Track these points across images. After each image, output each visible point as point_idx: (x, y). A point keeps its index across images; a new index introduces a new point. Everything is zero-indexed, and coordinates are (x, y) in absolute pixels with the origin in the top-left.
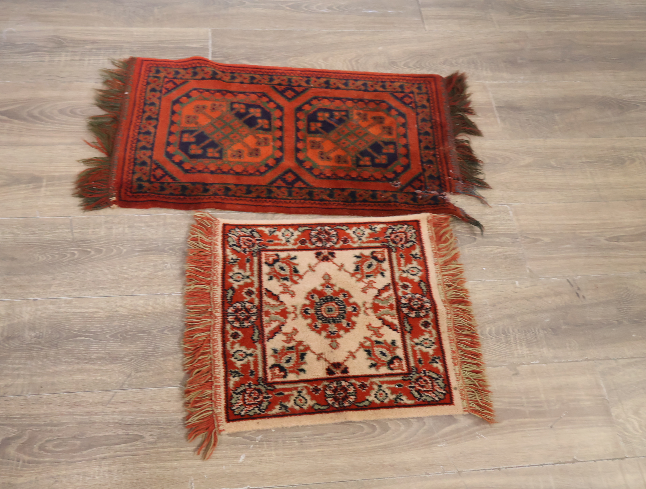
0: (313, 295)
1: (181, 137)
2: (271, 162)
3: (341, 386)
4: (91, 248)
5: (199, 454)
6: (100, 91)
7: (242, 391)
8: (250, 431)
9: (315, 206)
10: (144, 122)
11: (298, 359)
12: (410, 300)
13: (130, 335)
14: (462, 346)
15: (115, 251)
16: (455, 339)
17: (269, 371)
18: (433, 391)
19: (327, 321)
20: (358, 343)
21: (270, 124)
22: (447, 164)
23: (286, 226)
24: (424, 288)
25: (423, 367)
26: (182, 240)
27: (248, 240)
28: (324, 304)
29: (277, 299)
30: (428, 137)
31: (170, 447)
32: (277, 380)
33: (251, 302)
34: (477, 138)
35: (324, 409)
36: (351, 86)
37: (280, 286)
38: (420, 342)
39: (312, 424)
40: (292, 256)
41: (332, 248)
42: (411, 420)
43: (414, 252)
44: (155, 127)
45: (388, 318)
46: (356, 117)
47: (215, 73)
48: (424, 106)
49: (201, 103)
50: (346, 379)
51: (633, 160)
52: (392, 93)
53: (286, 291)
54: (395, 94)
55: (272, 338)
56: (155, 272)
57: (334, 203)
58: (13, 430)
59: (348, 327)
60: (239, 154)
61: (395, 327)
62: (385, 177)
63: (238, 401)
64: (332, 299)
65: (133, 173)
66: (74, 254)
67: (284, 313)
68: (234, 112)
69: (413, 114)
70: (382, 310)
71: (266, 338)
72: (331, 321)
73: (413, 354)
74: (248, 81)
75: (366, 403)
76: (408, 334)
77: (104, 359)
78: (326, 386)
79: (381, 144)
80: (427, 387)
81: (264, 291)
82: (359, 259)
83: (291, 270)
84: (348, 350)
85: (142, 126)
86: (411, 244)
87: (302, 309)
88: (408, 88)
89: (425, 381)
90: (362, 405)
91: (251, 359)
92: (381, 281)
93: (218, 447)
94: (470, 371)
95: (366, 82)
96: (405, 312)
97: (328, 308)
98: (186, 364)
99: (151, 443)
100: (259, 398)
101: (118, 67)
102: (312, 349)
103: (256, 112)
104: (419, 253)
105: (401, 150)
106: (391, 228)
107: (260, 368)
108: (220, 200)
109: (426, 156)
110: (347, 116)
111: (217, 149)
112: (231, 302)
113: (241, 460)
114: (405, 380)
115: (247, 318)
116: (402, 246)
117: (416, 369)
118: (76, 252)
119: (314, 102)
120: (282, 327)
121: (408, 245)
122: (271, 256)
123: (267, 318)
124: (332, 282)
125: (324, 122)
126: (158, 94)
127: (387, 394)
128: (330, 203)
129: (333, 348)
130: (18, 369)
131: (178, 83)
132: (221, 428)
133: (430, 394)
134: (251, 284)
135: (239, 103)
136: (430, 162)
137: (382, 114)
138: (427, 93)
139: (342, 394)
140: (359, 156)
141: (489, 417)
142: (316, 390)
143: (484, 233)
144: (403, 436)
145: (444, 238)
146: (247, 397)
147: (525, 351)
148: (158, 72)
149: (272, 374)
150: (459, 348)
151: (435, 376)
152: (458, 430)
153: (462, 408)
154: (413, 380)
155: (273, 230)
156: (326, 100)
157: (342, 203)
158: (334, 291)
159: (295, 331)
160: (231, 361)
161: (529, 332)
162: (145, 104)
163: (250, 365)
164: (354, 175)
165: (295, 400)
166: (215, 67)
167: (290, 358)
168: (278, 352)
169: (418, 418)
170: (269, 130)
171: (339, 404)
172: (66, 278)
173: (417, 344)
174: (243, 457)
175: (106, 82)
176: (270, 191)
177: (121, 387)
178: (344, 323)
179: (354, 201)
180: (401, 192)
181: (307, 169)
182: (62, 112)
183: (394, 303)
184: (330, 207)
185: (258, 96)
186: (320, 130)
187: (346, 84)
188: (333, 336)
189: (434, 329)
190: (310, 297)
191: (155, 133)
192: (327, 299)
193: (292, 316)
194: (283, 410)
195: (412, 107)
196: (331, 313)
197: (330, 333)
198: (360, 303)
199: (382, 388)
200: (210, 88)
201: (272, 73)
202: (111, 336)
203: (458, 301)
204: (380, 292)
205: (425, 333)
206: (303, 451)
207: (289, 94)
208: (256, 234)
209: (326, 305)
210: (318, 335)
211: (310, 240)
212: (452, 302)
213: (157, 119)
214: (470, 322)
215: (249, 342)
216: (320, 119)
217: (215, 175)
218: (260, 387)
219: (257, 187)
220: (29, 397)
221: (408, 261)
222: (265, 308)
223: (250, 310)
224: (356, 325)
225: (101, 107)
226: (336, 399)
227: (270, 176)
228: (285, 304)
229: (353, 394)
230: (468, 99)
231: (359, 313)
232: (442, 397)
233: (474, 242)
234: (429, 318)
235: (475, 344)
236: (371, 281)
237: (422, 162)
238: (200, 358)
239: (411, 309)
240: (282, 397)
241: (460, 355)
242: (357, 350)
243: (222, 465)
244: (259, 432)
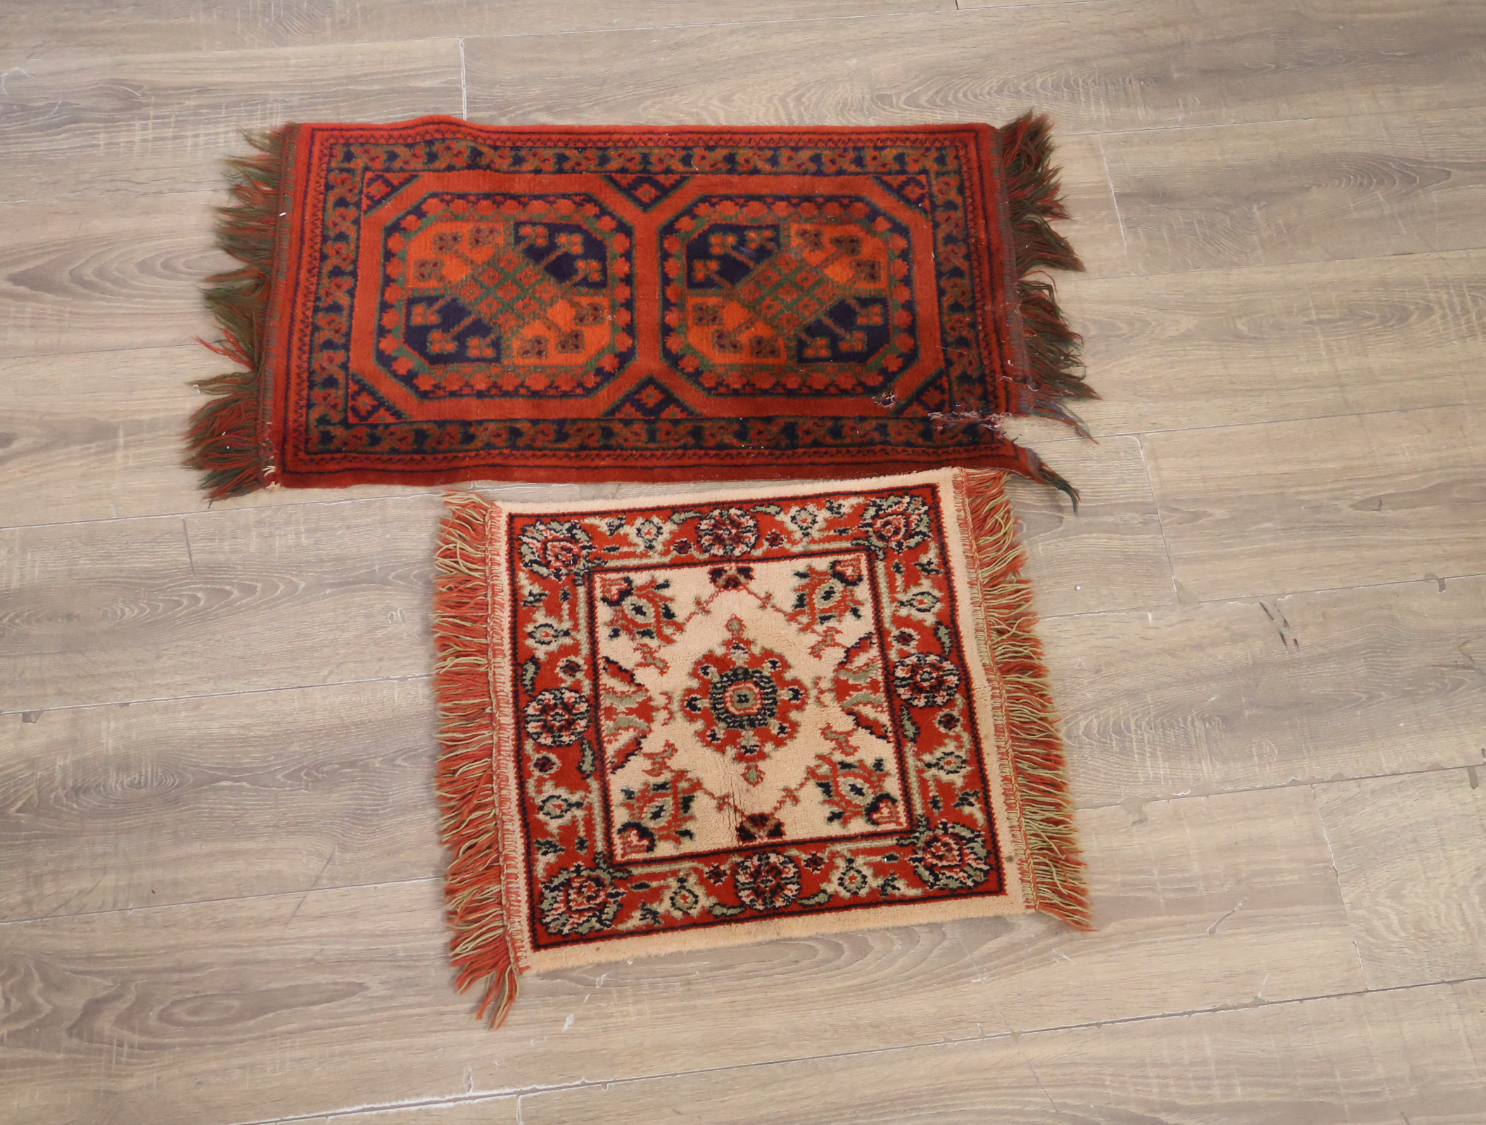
0: (708, 667)
1: (408, 315)
2: (608, 363)
3: (768, 863)
4: (232, 584)
5: (480, 1016)
6: (225, 211)
7: (562, 884)
8: (581, 967)
9: (706, 461)
10: (325, 281)
11: (677, 809)
12: (914, 669)
13: (327, 772)
14: (1024, 765)
15: (282, 587)
16: (1010, 750)
17: (617, 839)
18: (962, 865)
19: (736, 724)
20: (804, 768)
21: (604, 271)
22: (1000, 345)
23: (647, 513)
24: (946, 639)
25: (942, 815)
26: (421, 556)
27: (563, 548)
28: (730, 685)
29: (629, 679)
30: (958, 281)
31: (420, 1005)
32: (634, 856)
33: (576, 688)
34: (1071, 275)
35: (732, 915)
36: (784, 165)
37: (635, 650)
38: (935, 761)
39: (709, 946)
40: (660, 581)
41: (746, 558)
42: (917, 929)
43: (924, 559)
44: (351, 293)
45: (868, 711)
46: (795, 241)
47: (476, 153)
48: (950, 205)
49: (448, 229)
50: (778, 848)
51: (1428, 310)
52: (878, 177)
53: (649, 659)
54: (886, 178)
55: (622, 767)
56: (370, 631)
57: (748, 454)
58: (105, 982)
59: (781, 735)
60: (538, 347)
61: (883, 730)
62: (861, 384)
63: (555, 906)
64: (747, 675)
65: (310, 406)
66: (197, 600)
67: (646, 711)
68: (523, 246)
69: (926, 226)
70: (854, 694)
71: (608, 766)
72: (745, 723)
73: (919, 787)
74: (551, 166)
75: (822, 898)
76: (910, 744)
77: (275, 826)
78: (738, 865)
79: (853, 303)
80: (951, 858)
81: (602, 663)
82: (805, 581)
83: (657, 612)
84: (781, 785)
85: (322, 293)
86: (918, 539)
87: (683, 701)
88: (916, 161)
89: (946, 844)
90: (812, 902)
91: (580, 813)
92: (852, 629)
93: (519, 1001)
94: (1042, 820)
95: (818, 152)
96: (903, 697)
97: (739, 696)
98: (445, 831)
99: (384, 998)
100: (597, 896)
101: (261, 149)
102: (705, 786)
103: (570, 243)
104: (935, 561)
105: (899, 317)
106: (874, 504)
107: (599, 834)
108: (499, 461)
109: (953, 329)
110: (775, 240)
111: (488, 340)
112: (532, 690)
113: (566, 1028)
114: (902, 845)
115: (569, 725)
116: (900, 544)
117: (927, 819)
118: (200, 595)
119: (703, 209)
120: (642, 740)
121: (912, 542)
122: (613, 583)
123: (611, 724)
124: (748, 635)
125: (725, 259)
126: (352, 211)
127: (864, 877)
128: (739, 453)
129: (750, 783)
130: (104, 855)
131: (396, 182)
132: (522, 964)
133: (957, 873)
134: (575, 649)
135: (534, 224)
136: (962, 342)
137: (854, 230)
138: (959, 172)
139: (771, 881)
140: (804, 337)
141: (1077, 917)
142: (717, 874)
143: (1080, 504)
144: (899, 964)
145: (990, 522)
146: (573, 896)
147: (1163, 769)
148: (349, 157)
149: (624, 844)
150: (1018, 771)
151: (966, 833)
152: (1014, 947)
153: (1021, 900)
154: (920, 844)
155: (617, 522)
156: (729, 204)
157: (767, 452)
158: (753, 656)
159: (670, 748)
160: (539, 821)
161: (1172, 726)
162: (325, 239)
163: (577, 827)
164: (792, 384)
165: (672, 899)
166: (475, 138)
167: (661, 809)
168: (636, 795)
169: (929, 925)
170: (602, 284)
171: (765, 904)
172: (184, 654)
173: (929, 766)
174: (569, 1021)
175: (236, 190)
176: (608, 433)
177: (315, 884)
178: (774, 726)
179: (794, 447)
180: (898, 418)
181: (689, 375)
182: (145, 267)
183: (880, 678)
184: (740, 462)
185: (575, 203)
186: (717, 278)
187: (774, 161)
188: (750, 757)
189: (965, 730)
190: (700, 672)
191: (352, 308)
192: (735, 674)
193: (663, 715)
194: (649, 921)
195: (924, 210)
196: (745, 705)
197: (743, 750)
198: (807, 682)
199: (854, 865)
200: (467, 189)
201: (605, 142)
202: (288, 777)
203: (1018, 665)
204: (851, 653)
205: (946, 741)
206: (692, 1003)
207: (646, 192)
208: (580, 535)
209: (733, 687)
210: (718, 755)
211: (698, 542)
212: (1006, 669)
213: (354, 274)
214: (1042, 715)
215: (572, 777)
216: (716, 251)
217: (487, 400)
218: (598, 872)
219: (579, 425)
220: (130, 913)
221: (912, 580)
222: (606, 702)
223: (573, 707)
224: (800, 729)
225: (230, 250)
226: (758, 892)
227: (606, 398)
228: (647, 690)
229: (795, 880)
230: (1053, 181)
231: (804, 703)
232: (980, 877)
233: (1058, 527)
234: (956, 709)
235: (1054, 762)
236: (829, 629)
237: (945, 343)
238: (473, 816)
239: (917, 689)
240: (645, 893)
241: (1019, 785)
242: (802, 785)
243: (528, 1038)
244: (600, 967)
